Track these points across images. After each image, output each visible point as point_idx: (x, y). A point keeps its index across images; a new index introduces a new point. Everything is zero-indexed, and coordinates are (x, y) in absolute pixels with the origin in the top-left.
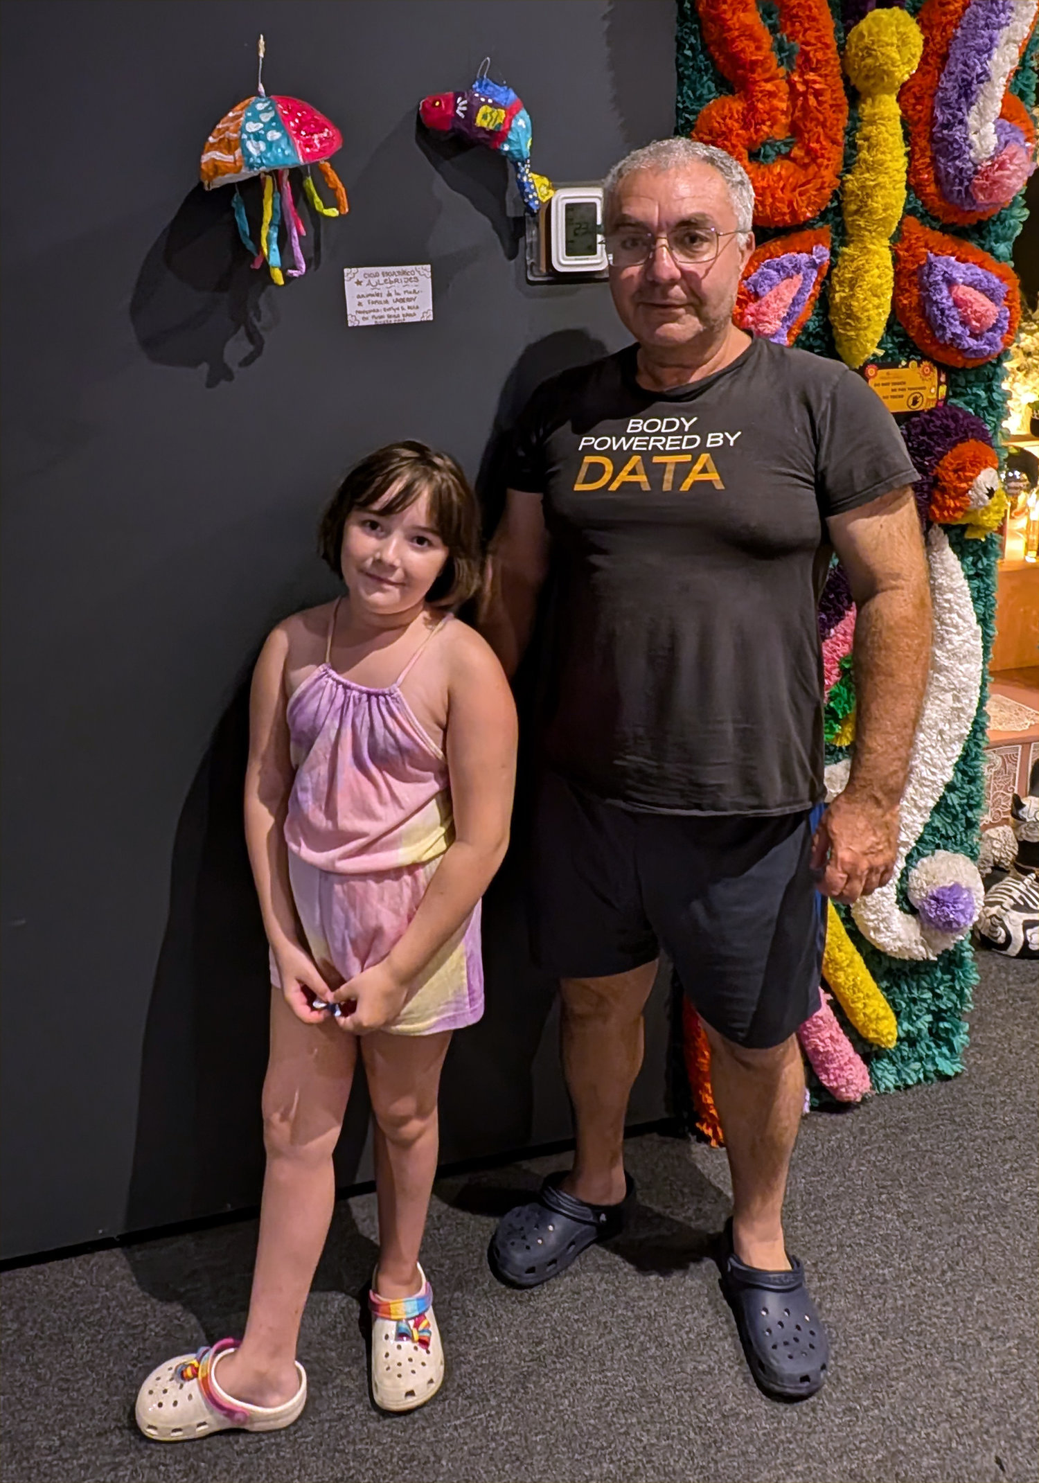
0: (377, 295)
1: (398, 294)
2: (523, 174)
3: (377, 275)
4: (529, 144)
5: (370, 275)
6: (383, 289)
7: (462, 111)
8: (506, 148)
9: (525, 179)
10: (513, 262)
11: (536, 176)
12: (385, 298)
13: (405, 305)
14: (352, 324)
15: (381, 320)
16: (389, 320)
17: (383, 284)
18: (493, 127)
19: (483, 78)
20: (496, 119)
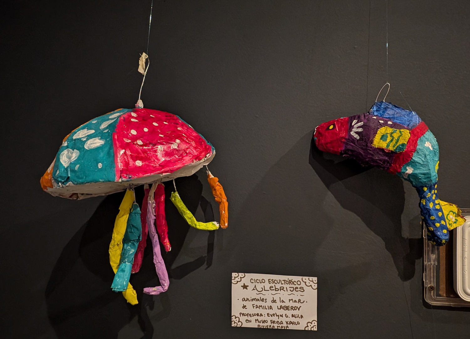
0: (262, 300)
1: (283, 302)
2: (429, 200)
3: (263, 281)
4: (437, 167)
5: (256, 281)
6: (268, 296)
7: (356, 133)
8: (409, 170)
9: (431, 205)
10: (407, 283)
11: (443, 203)
12: (269, 303)
13: (290, 313)
14: (236, 324)
15: (263, 324)
16: (272, 325)
17: (269, 290)
18: (394, 148)
19: (382, 102)
20: (398, 140)
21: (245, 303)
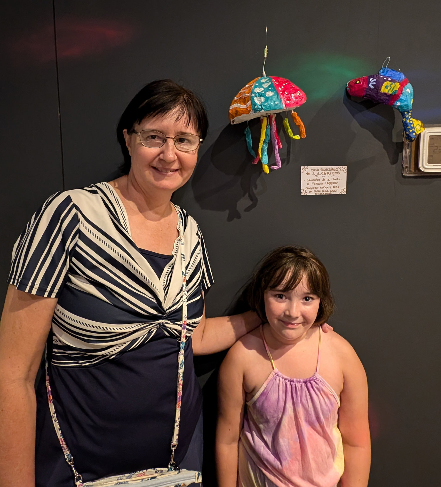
0: (318, 180)
1: (329, 180)
3: (318, 170)
4: (412, 102)
5: (314, 170)
6: (321, 177)
7: (372, 85)
8: (398, 104)
9: (408, 121)
11: (414, 120)
12: (321, 181)
13: (332, 186)
14: (304, 194)
15: (318, 193)
16: (323, 193)
17: (321, 175)
18: (392, 93)
19: (386, 67)
20: (394, 88)
21: (308, 182)
